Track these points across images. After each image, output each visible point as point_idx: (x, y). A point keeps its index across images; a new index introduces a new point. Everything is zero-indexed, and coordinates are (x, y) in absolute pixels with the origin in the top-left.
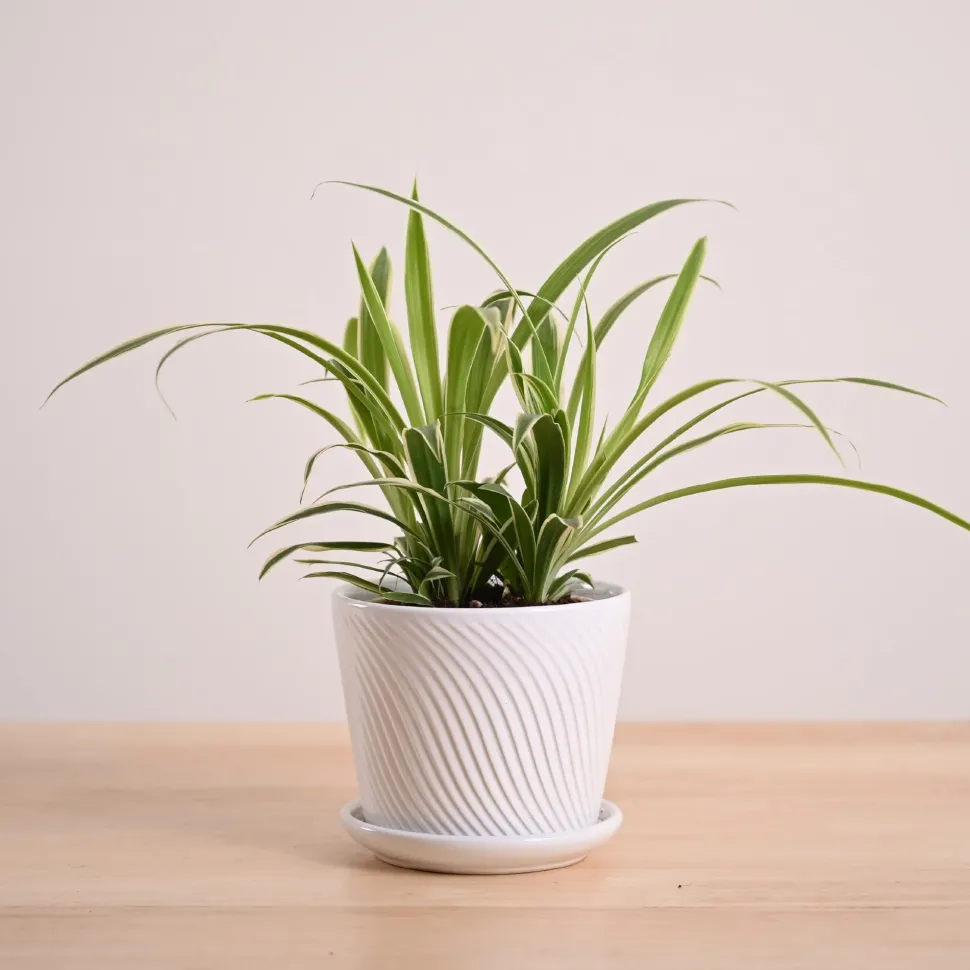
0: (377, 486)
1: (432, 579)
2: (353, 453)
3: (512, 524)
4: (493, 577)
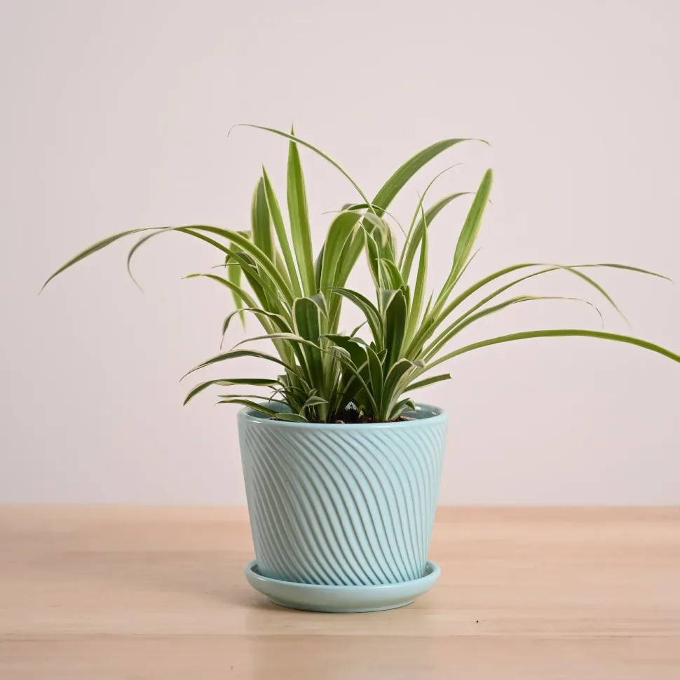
0: (270, 340)
1: (309, 405)
2: (252, 314)
3: (367, 365)
4: (351, 403)
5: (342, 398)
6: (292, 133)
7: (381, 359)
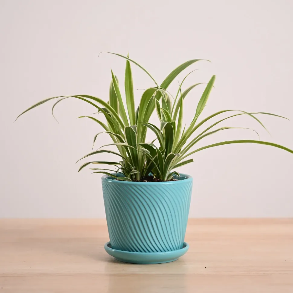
0: (115, 145)
1: (132, 174)
2: (108, 134)
3: (157, 156)
4: (150, 173)
5: (146, 170)
6: (128, 57)
7: (163, 154)
